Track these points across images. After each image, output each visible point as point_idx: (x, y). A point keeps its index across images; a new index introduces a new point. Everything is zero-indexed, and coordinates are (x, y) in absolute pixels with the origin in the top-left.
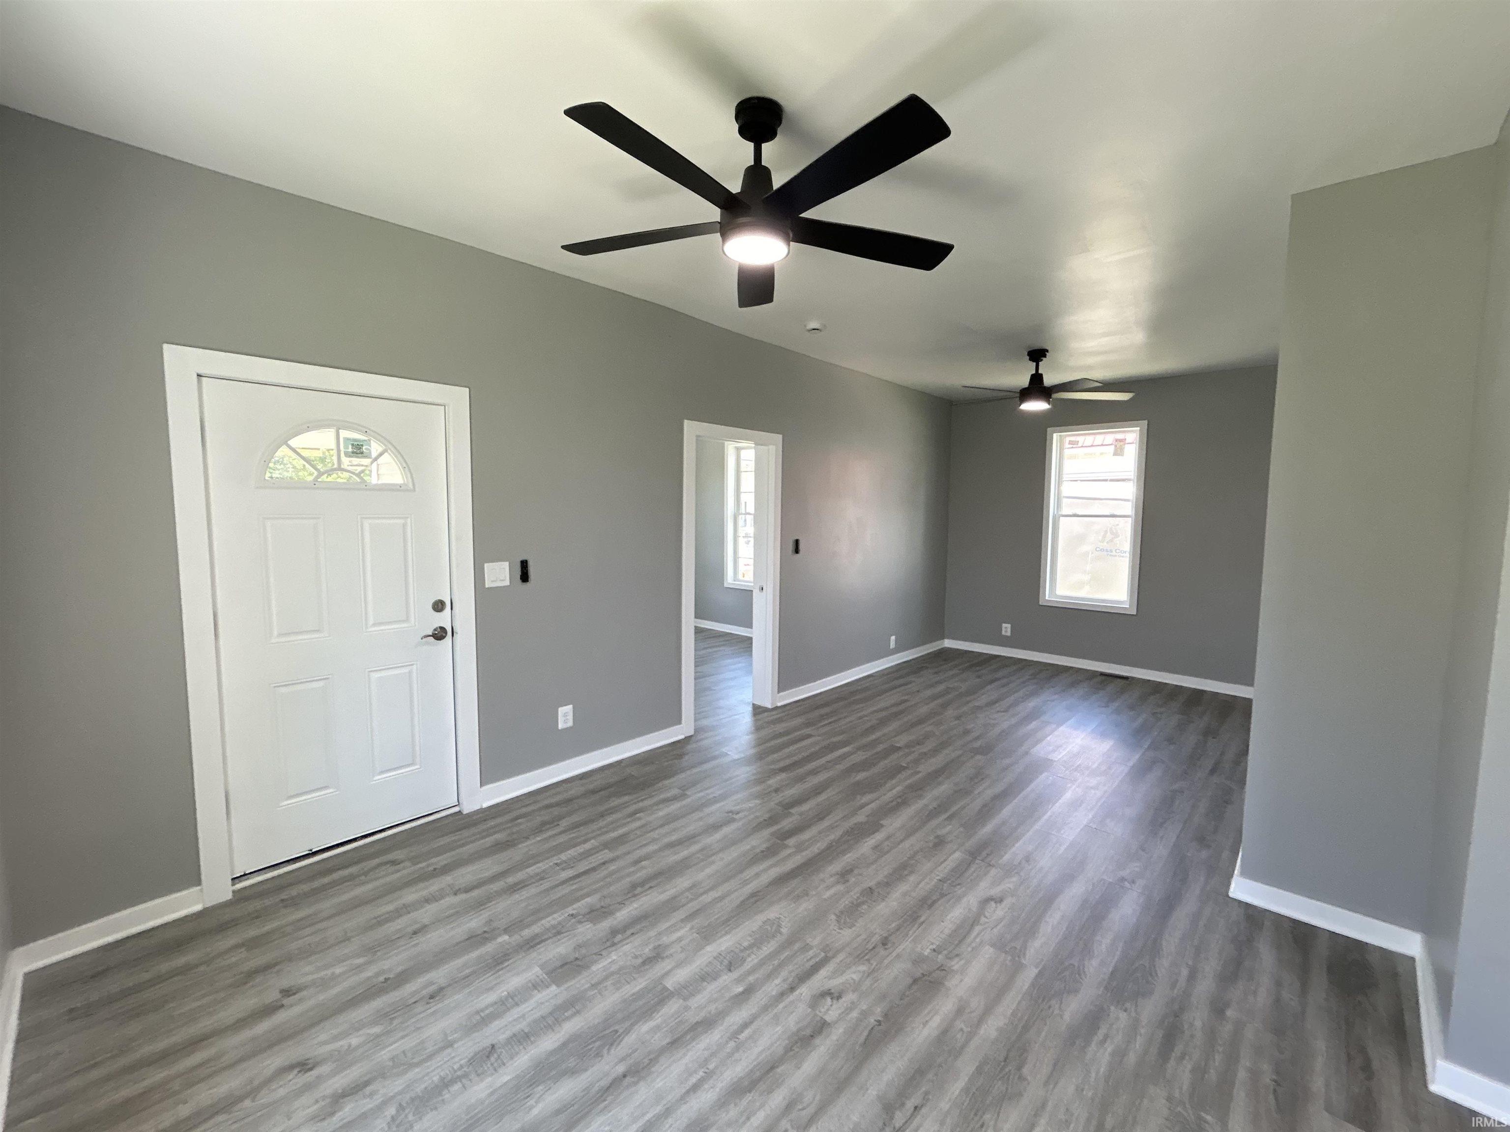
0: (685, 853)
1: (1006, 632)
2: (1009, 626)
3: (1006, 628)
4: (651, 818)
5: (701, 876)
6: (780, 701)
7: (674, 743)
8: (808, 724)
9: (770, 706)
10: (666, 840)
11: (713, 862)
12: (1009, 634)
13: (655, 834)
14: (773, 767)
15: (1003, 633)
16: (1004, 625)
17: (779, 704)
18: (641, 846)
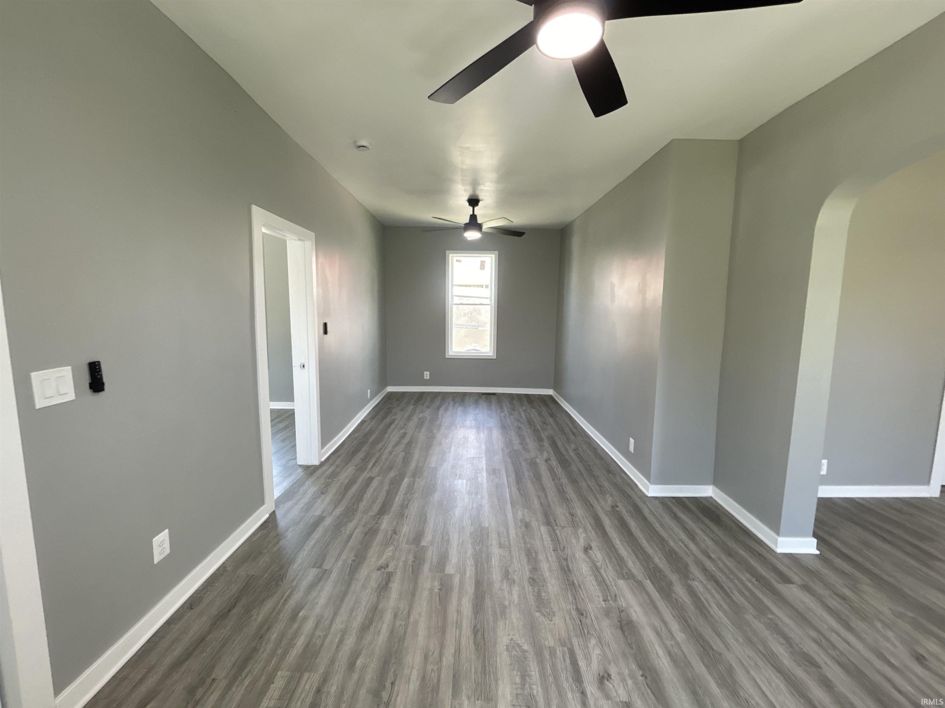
0: (385, 629)
1: (427, 377)
2: (428, 373)
3: (427, 374)
4: (318, 610)
5: (421, 640)
6: (322, 458)
7: (262, 525)
8: (361, 469)
9: (317, 463)
10: (356, 624)
11: (417, 622)
12: (428, 378)
13: (338, 625)
14: (371, 514)
15: (425, 378)
16: (425, 373)
17: (323, 459)
18: (338, 647)
